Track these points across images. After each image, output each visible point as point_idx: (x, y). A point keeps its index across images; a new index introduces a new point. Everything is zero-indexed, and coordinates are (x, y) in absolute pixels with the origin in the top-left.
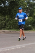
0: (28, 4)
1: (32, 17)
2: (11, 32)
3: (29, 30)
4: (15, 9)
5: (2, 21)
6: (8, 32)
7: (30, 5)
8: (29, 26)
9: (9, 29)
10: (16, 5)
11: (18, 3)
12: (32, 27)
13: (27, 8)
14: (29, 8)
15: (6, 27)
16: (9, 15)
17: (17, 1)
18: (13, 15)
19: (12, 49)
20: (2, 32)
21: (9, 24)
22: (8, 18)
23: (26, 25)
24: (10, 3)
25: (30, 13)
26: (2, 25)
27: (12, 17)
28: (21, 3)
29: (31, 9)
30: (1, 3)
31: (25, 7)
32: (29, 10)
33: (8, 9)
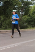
0: (22, 3)
1: (27, 16)
3: (25, 28)
6: (4, 32)
7: (24, 4)
8: (25, 24)
9: (5, 29)
11: (13, 2)
12: (28, 26)
13: (22, 7)
14: (24, 7)
15: (2, 27)
16: (4, 15)
17: (11, 1)
21: (5, 24)
22: (3, 18)
23: (22, 24)
24: (4, 3)
25: (25, 12)
28: (15, 2)
29: (26, 8)
31: (20, 6)
32: (24, 9)
33: (3, 9)
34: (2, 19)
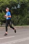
2: (23, 27)
4: (25, 10)
5: (16, 19)
6: (21, 27)
9: (21, 25)
10: (26, 7)
15: (19, 23)
17: (26, 4)
18: (24, 14)
19: (25, 40)
20: (16, 27)
21: (21, 21)
26: (16, 22)
27: (23, 16)
30: (14, 6)
33: (20, 10)
34: (19, 17)
